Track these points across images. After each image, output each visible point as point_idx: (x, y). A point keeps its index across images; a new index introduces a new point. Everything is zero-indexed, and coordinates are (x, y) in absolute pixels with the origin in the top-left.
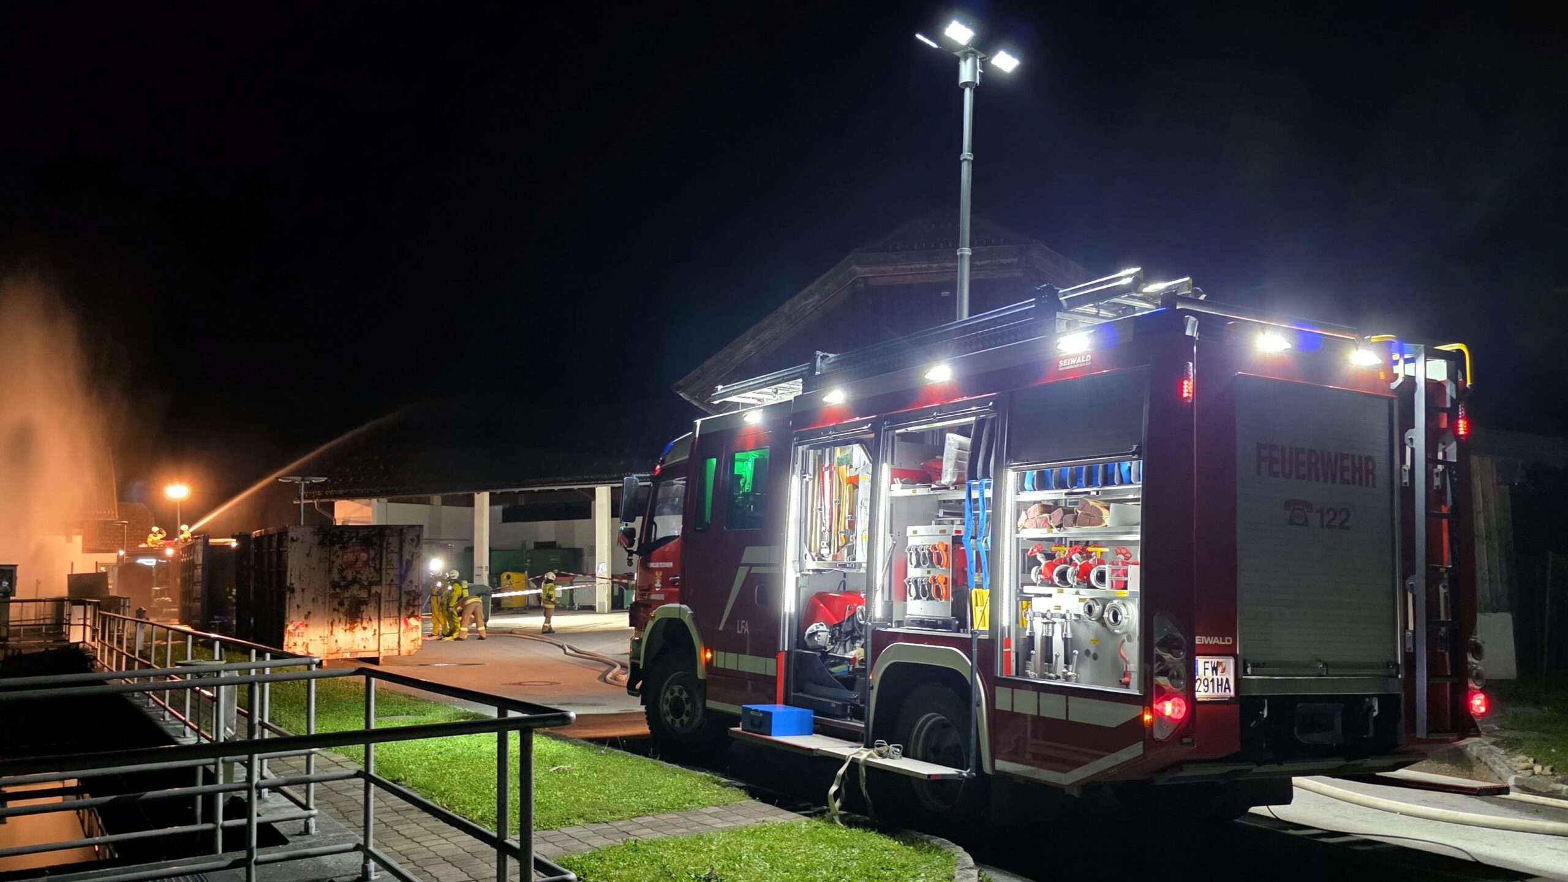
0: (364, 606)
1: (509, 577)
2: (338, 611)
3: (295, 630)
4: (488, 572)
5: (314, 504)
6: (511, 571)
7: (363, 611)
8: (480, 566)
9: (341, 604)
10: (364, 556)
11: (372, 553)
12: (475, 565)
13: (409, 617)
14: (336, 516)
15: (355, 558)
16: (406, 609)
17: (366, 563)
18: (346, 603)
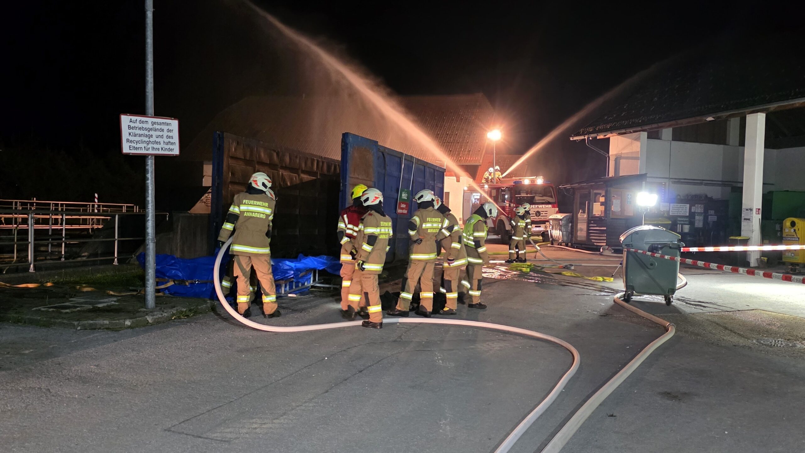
1: (793, 224)
4: (760, 216)
5: (585, 139)
6: (795, 217)
8: (749, 207)
12: (744, 207)
14: (611, 153)
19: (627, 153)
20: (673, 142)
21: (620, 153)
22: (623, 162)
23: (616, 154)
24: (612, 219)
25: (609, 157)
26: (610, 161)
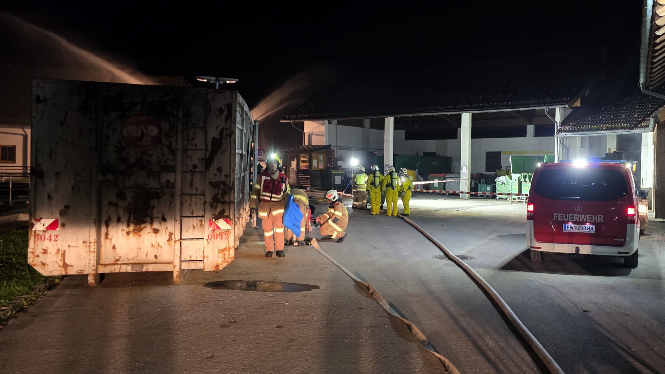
0: (155, 201)
2: (116, 205)
3: (44, 231)
5: (291, 122)
7: (154, 207)
9: (121, 196)
10: (153, 131)
11: (165, 126)
12: (385, 164)
13: (217, 218)
14: (305, 131)
15: (140, 133)
16: (212, 206)
17: (157, 141)
18: (129, 195)
19: (317, 132)
20: (338, 126)
21: (312, 131)
22: (314, 137)
23: (309, 132)
24: (313, 171)
25: (304, 133)
26: (305, 136)
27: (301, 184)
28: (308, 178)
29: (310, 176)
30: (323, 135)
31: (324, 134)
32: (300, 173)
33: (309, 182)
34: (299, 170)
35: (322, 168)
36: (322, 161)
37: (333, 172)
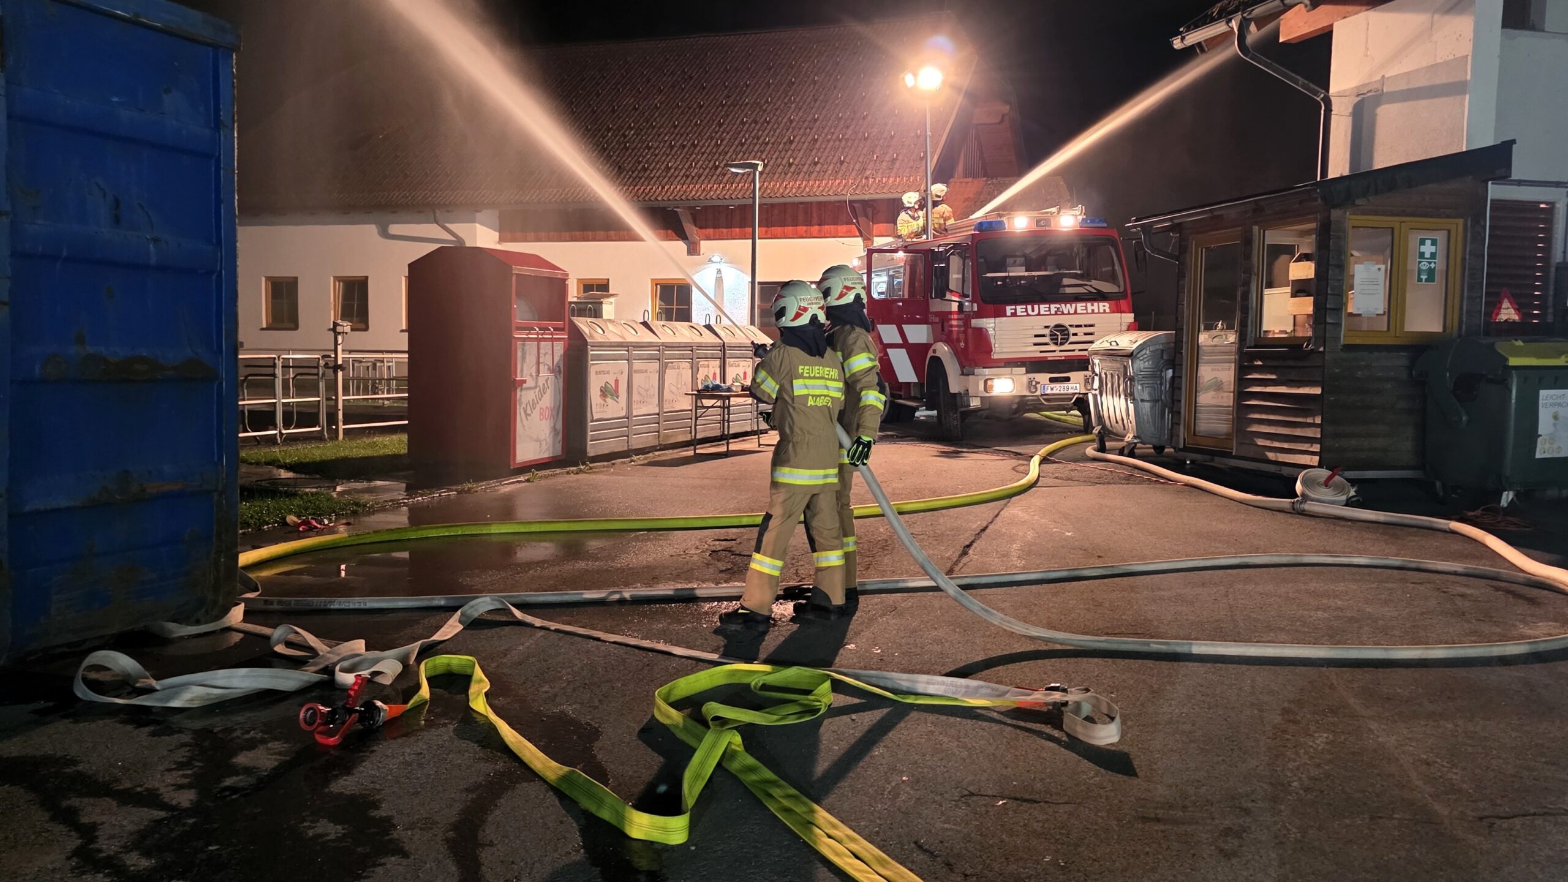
19: (1410, 74)
21: (1378, 77)
22: (1387, 116)
23: (1358, 87)
24: (1348, 348)
25: (1328, 102)
26: (1334, 120)
27: (1261, 442)
28: (1303, 405)
29: (1317, 391)
30: (1457, 89)
31: (1469, 78)
32: (1258, 369)
33: (1316, 433)
34: (1250, 340)
35: (1436, 327)
36: (1431, 273)
37: (1513, 361)
